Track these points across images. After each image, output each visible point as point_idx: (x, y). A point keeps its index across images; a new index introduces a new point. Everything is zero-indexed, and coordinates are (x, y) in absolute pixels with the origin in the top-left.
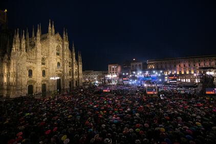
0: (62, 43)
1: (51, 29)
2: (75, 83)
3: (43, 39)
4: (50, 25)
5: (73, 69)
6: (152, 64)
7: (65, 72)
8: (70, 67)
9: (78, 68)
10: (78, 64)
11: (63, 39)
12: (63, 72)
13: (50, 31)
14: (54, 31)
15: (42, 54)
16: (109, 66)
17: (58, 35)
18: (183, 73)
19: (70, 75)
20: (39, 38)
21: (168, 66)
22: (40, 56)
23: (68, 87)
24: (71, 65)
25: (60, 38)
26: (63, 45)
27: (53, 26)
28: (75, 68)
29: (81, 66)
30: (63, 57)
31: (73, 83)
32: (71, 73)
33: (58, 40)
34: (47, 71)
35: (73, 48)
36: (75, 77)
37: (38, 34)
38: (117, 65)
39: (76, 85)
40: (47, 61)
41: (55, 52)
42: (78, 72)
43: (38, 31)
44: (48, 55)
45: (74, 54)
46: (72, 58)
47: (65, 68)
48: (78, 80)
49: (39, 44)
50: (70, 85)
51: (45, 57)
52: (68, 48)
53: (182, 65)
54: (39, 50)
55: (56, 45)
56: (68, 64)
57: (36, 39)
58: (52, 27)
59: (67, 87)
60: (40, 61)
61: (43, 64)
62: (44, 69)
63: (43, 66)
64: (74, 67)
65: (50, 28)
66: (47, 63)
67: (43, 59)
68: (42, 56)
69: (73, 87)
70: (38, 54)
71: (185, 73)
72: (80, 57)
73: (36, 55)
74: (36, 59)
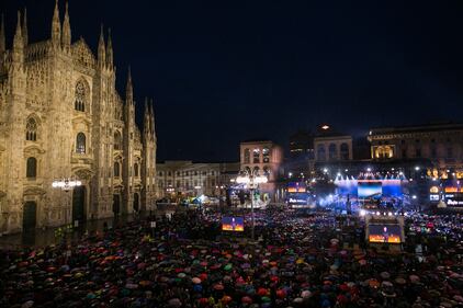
0: (93, 72)
1: (61, 28)
2: (131, 200)
3: (32, 59)
4: (57, 13)
5: (126, 154)
6: (387, 143)
7: (102, 164)
8: (116, 147)
9: (144, 153)
10: (143, 141)
11: (96, 58)
12: (95, 164)
13: (56, 34)
14: (68, 32)
15: (28, 106)
16: (243, 148)
17: (82, 46)
19: (117, 174)
20: (19, 55)
21: (441, 150)
22: (20, 111)
23: (109, 212)
24: (122, 143)
25: (88, 57)
26: (97, 79)
27: (67, 18)
28: (134, 153)
29: (151, 146)
30: (97, 117)
31: (126, 201)
32: (121, 168)
33: (81, 62)
34: (42, 160)
35: (130, 87)
36: (134, 181)
37: (19, 43)
38: (269, 144)
40: (43, 130)
41: (72, 99)
42: (144, 164)
43: (19, 32)
44: (47, 110)
45: (132, 108)
46: (125, 119)
47: (102, 152)
48: (143, 191)
49: (19, 75)
50: (116, 208)
51: (39, 115)
52: (112, 87)
54: (19, 92)
55: (75, 77)
56: (112, 138)
57: (11, 59)
58: (62, 20)
59: (106, 211)
60: (22, 126)
61: (31, 137)
62: (34, 154)
63: (30, 143)
64: (131, 149)
65: (56, 24)
66: (44, 136)
67: (32, 122)
68: (29, 113)
69: (126, 214)
70: (16, 104)
72: (149, 119)
73: (9, 108)
74: (9, 120)
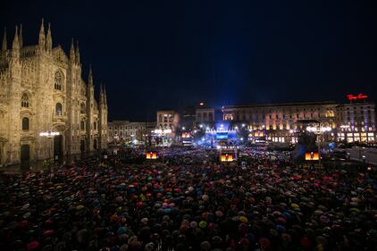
0: (67, 66)
1: (45, 38)
2: (92, 143)
3: (25, 56)
4: (42, 29)
5: (88, 116)
6: (230, 112)
7: (73, 122)
8: (82, 112)
9: (100, 116)
10: (99, 109)
11: (69, 58)
12: (68, 122)
13: (42, 41)
14: (50, 41)
15: (22, 85)
16: (158, 114)
17: (59, 50)
18: (275, 128)
19: (83, 128)
20: (16, 53)
21: (254, 116)
22: (17, 89)
23: (78, 150)
24: (85, 109)
25: (63, 57)
26: (69, 71)
27: (49, 32)
28: (93, 116)
29: (104, 112)
30: (69, 94)
31: (88, 144)
32: (85, 125)
33: (59, 59)
34: (33, 119)
35: (91, 77)
36: (94, 132)
37: (16, 45)
38: (173, 112)
39: (95, 146)
40: (33, 100)
41: (52, 82)
42: (100, 122)
43: (16, 39)
44: (36, 89)
45: (92, 89)
46: (87, 95)
47: (73, 115)
48: (100, 138)
49: (16, 66)
50: (82, 148)
51: (30, 91)
52: (79, 76)
53: (274, 116)
54: (17, 76)
55: (55, 69)
56: (79, 107)
57: (10, 56)
58: (46, 33)
59: (76, 150)
60: (19, 98)
61: (25, 105)
62: (28, 115)
63: (24, 109)
64: (92, 113)
65: (42, 36)
66: (34, 104)
67: (25, 95)
68: (23, 90)
69: (88, 151)
70: (14, 84)
71: (278, 128)
72: (103, 96)
73: (10, 87)
74: (9, 94)
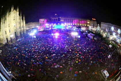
2: (22, 32)
3: (9, 15)
5: (21, 25)
7: (17, 28)
8: (19, 24)
9: (23, 24)
10: (23, 22)
13: (12, 10)
17: (15, 10)
19: (20, 28)
20: (7, 16)
26: (16, 15)
27: (13, 7)
29: (24, 22)
30: (16, 20)
33: (14, 13)
35: (21, 14)
36: (22, 29)
38: (44, 19)
40: (10, 25)
41: (13, 19)
42: (23, 26)
45: (21, 17)
46: (20, 19)
47: (17, 26)
48: (24, 30)
52: (18, 15)
53: (75, 21)
59: (19, 35)
60: (8, 26)
62: (10, 29)
65: (12, 9)
68: (9, 23)
69: (22, 35)
72: (24, 18)
73: (7, 24)
